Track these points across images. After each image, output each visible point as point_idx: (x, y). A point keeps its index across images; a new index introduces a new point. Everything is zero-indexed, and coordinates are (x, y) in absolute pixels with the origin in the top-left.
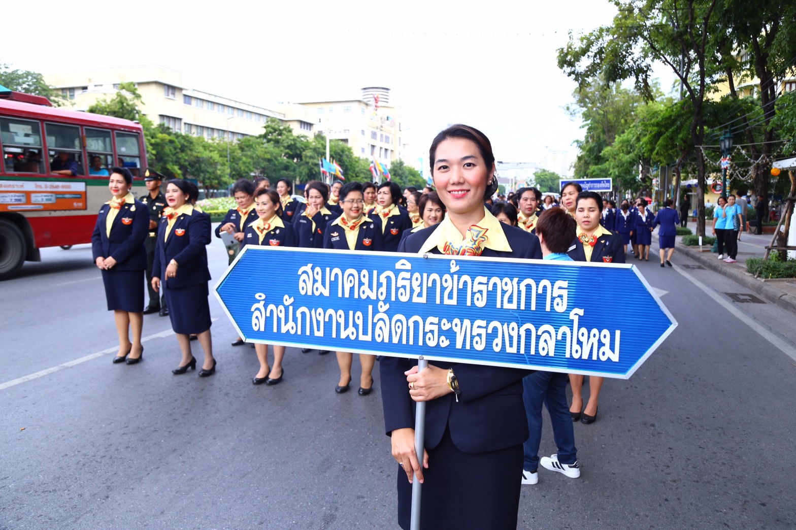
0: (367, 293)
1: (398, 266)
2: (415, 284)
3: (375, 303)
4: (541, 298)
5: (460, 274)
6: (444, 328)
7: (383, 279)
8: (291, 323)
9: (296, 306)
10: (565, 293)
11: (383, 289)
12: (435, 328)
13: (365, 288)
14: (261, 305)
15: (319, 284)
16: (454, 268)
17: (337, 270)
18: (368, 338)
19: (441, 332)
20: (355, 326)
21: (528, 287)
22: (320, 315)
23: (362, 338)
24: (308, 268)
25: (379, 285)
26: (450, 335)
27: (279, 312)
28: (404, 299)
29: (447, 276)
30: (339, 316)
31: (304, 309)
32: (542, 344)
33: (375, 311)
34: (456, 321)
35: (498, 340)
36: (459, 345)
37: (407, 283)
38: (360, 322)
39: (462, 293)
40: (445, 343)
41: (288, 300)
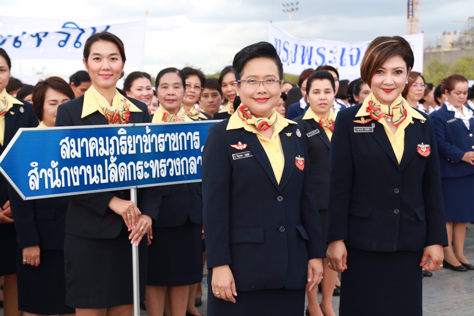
0: (103, 152)
1: (119, 133)
2: (129, 142)
3: (108, 157)
4: (189, 142)
5: (151, 133)
6: (146, 167)
7: (112, 142)
8: (57, 180)
9: (60, 167)
10: (198, 138)
11: (112, 148)
12: (141, 168)
13: (102, 149)
14: (35, 171)
15: (74, 150)
16: (148, 131)
17: (84, 140)
18: (106, 181)
19: (145, 170)
20: (98, 174)
21: (183, 137)
22: (76, 171)
23: (103, 181)
24: (66, 140)
25: (110, 146)
26: (149, 170)
27: (48, 173)
28: (124, 152)
29: (145, 136)
30: (87, 169)
31: (65, 169)
32: (191, 168)
33: (109, 163)
34: (152, 161)
35: (172, 170)
36: (154, 176)
37: (125, 143)
38: (101, 172)
39: (153, 144)
40: (147, 176)
41: (54, 164)
